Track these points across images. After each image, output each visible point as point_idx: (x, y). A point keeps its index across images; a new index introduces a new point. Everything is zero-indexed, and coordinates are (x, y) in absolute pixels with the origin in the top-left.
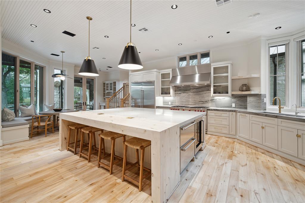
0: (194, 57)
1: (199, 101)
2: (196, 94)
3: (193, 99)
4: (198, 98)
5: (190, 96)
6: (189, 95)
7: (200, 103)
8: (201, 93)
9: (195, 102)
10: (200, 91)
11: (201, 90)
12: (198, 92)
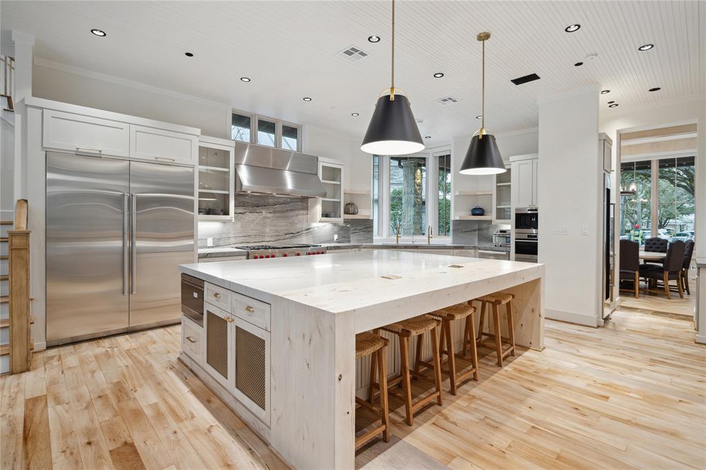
0: (267, 126)
1: (286, 232)
2: (279, 217)
3: (273, 228)
4: (282, 225)
5: (267, 220)
6: (265, 218)
7: (288, 236)
8: (290, 214)
9: (277, 234)
10: (287, 211)
11: (289, 209)
12: (283, 212)
